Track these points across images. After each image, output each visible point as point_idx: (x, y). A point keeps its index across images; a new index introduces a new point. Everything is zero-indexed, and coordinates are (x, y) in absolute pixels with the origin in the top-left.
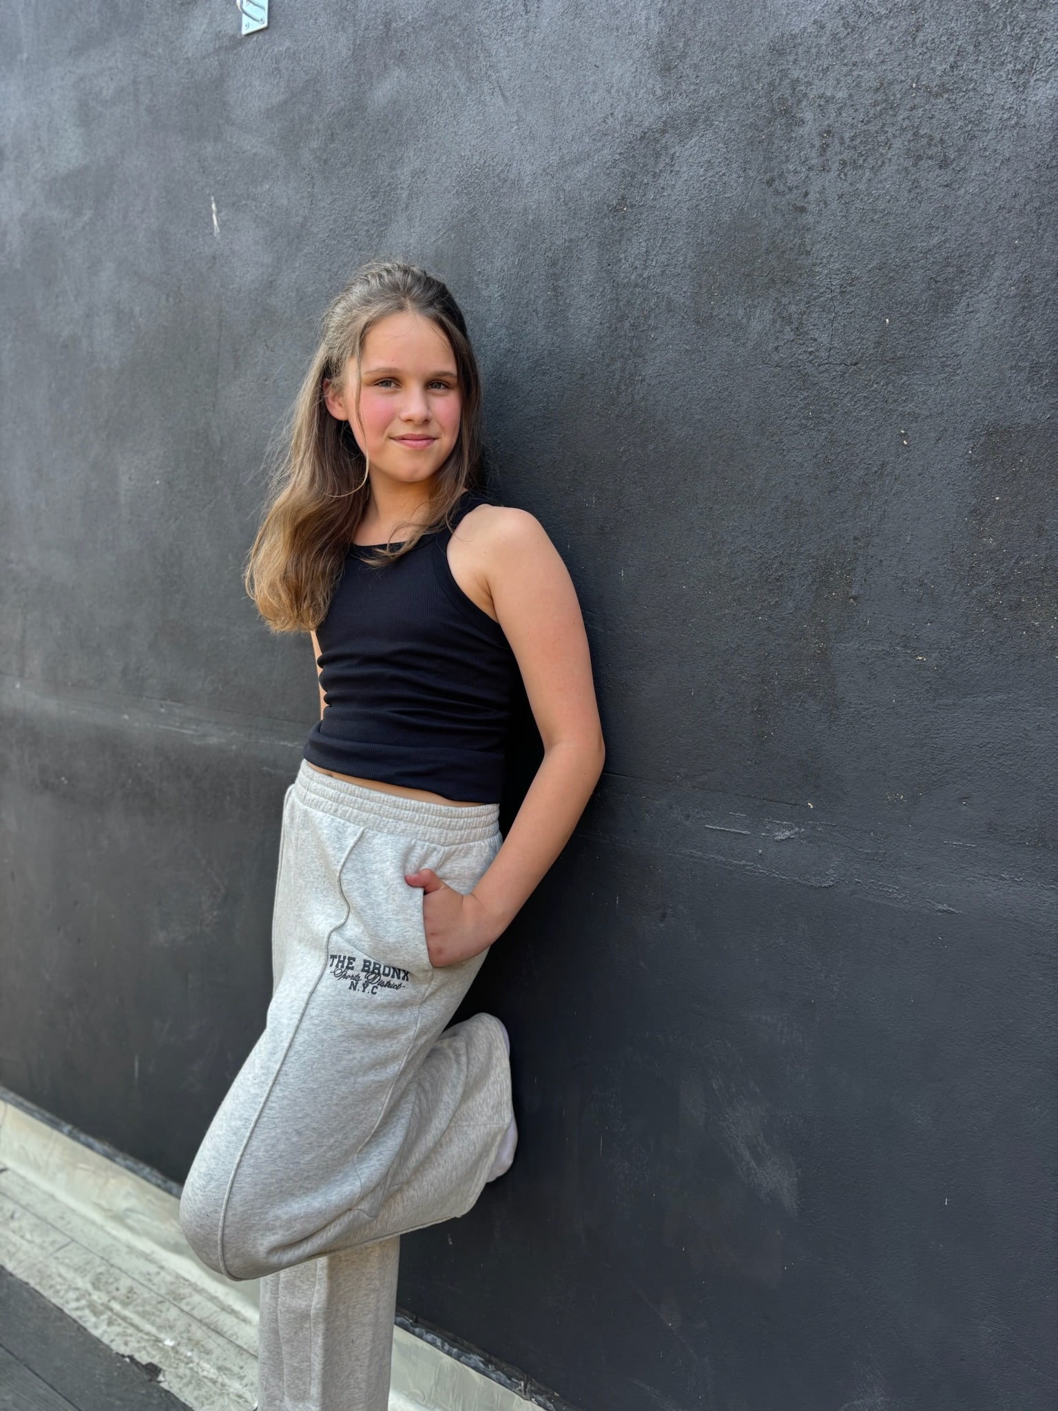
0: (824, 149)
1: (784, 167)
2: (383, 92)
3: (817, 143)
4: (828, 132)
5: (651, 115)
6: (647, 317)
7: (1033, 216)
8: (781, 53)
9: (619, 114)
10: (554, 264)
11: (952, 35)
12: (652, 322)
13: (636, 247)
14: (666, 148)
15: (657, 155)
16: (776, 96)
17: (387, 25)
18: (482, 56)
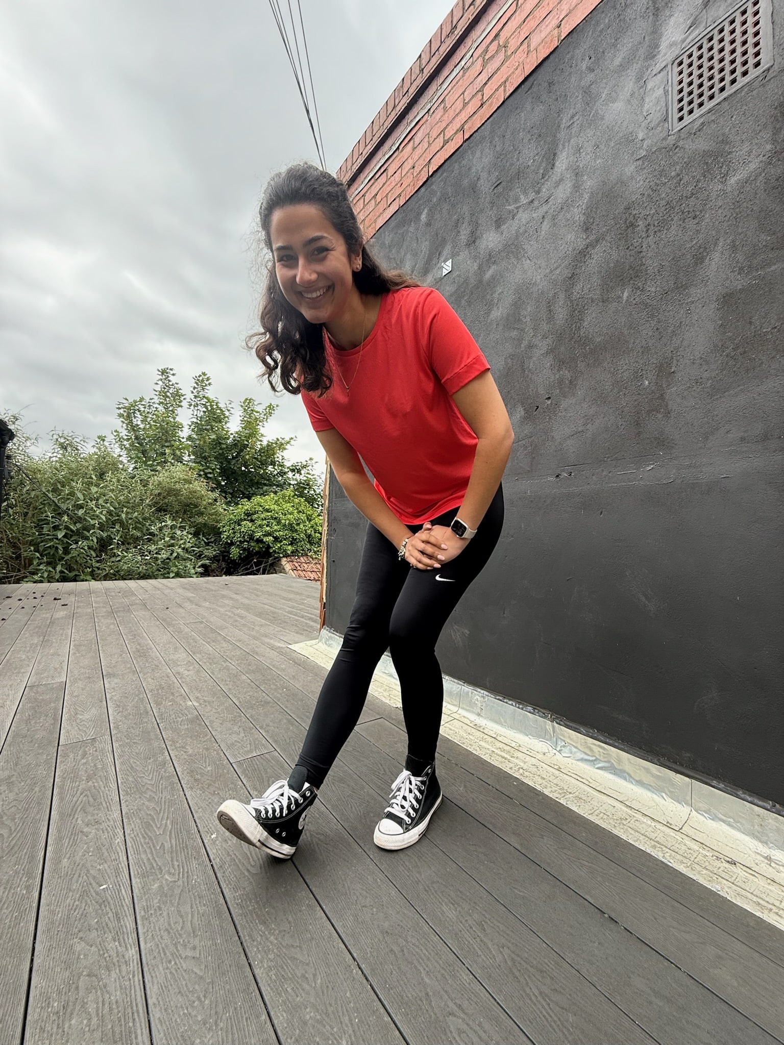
0: (647, 231)
1: (633, 242)
2: (488, 275)
3: (645, 230)
4: (649, 225)
5: (581, 245)
6: (584, 307)
7: (734, 220)
8: (629, 209)
9: (570, 249)
10: (549, 303)
11: (694, 177)
12: (586, 308)
13: (578, 287)
14: (588, 252)
15: (585, 256)
16: (628, 222)
17: (490, 255)
18: (522, 251)
